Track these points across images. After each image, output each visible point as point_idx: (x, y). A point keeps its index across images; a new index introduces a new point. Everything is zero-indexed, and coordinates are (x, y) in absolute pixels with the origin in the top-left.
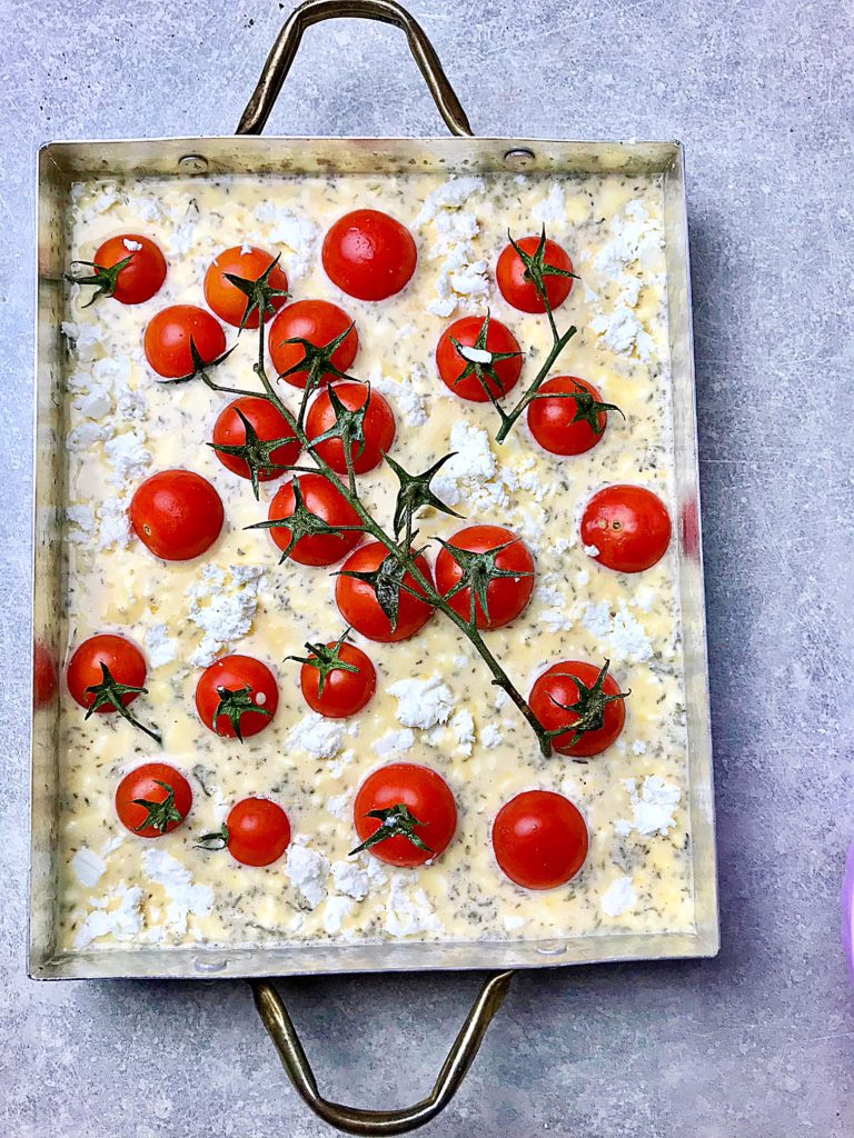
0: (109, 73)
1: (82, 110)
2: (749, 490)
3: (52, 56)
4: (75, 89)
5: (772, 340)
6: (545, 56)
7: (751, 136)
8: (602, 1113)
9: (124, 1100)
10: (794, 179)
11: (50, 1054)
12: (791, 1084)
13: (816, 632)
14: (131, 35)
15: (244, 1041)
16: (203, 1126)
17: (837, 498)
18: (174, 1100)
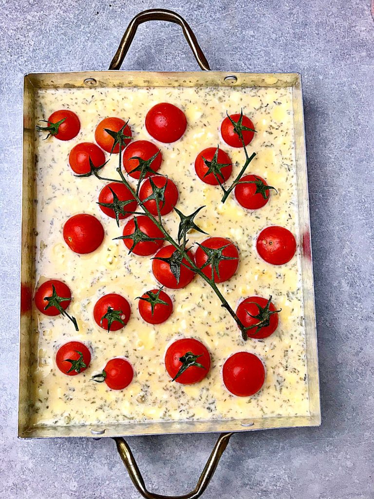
0: (37, 36)
1: (25, 52)
2: (319, 206)
3: (13, 30)
4: (22, 43)
5: (326, 141)
6: (224, 24)
7: (314, 55)
8: (267, 480)
9: (56, 483)
10: (332, 72)
11: (23, 464)
12: (349, 464)
13: (351, 266)
14: (46, 20)
15: (108, 454)
16: (91, 493)
17: (357, 208)
18: (78, 482)
